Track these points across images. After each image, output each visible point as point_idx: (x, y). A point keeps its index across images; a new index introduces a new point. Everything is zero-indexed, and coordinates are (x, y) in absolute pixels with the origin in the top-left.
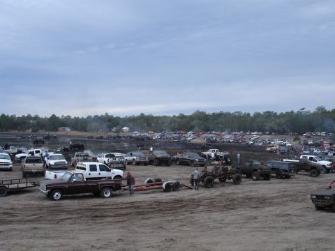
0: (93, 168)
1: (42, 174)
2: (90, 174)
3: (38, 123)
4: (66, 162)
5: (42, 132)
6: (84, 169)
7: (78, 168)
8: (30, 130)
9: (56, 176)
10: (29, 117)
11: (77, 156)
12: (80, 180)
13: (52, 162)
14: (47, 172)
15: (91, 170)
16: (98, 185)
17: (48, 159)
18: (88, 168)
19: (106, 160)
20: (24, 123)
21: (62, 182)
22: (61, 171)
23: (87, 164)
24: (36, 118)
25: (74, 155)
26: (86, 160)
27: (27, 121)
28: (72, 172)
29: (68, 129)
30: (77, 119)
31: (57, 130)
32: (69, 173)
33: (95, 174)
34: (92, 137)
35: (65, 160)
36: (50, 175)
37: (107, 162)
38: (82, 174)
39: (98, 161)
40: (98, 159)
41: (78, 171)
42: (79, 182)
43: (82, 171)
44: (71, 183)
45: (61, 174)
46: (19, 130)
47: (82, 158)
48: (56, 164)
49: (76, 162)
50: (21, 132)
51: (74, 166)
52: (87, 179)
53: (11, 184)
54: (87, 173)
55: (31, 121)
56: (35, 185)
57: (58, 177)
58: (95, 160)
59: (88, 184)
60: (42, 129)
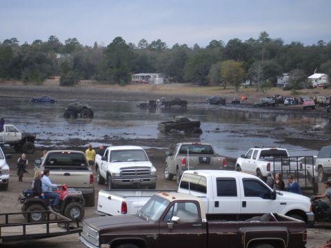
0: (226, 188)
1: (89, 200)
2: (217, 204)
3: (77, 61)
4: (153, 170)
5: (87, 85)
6: (202, 189)
7: (185, 185)
8: (57, 79)
9: (124, 207)
10: (53, 45)
11: (182, 152)
12: (191, 219)
13: (115, 168)
14: (103, 195)
15: (219, 194)
16: (240, 234)
17: (105, 159)
18: (212, 187)
19: (262, 165)
20: (40, 60)
21: (142, 223)
22: (138, 193)
23: (210, 177)
24: (72, 46)
25: (173, 149)
26: (206, 164)
27: (49, 55)
28: (170, 197)
29: (157, 79)
30: (181, 51)
31: (127, 81)
32: (161, 200)
33: (230, 205)
34: (223, 102)
35: (148, 164)
36: (109, 202)
37: (264, 172)
38: (196, 203)
39: (238, 169)
40: (240, 161)
41: (184, 194)
42: (188, 226)
43: (195, 195)
44: (166, 227)
45: (138, 201)
46: (27, 80)
47: (195, 158)
48: (125, 172)
49: (179, 170)
50: (31, 86)
51: (173, 181)
52: (209, 217)
53: (7, 224)
54: (209, 201)
55: (59, 56)
56: (70, 230)
57: (131, 211)
58: (231, 164)
59: (211, 232)
60: (87, 78)
